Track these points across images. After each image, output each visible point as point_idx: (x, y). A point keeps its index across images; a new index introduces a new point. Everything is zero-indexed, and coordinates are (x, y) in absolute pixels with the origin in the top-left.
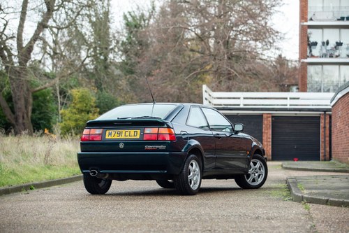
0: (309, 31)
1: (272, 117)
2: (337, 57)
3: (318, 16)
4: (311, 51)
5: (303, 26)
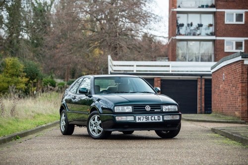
0: (178, 15)
1: (161, 80)
2: (198, 35)
3: (184, 4)
4: (179, 31)
5: (173, 12)
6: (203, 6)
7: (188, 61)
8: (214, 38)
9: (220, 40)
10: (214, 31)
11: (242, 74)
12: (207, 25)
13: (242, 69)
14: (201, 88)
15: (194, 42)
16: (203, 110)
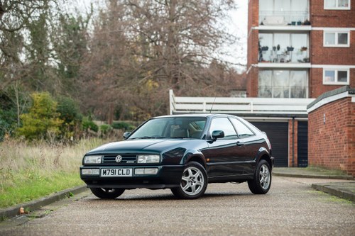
0: (260, 35)
2: (288, 62)
3: (269, 21)
4: (261, 56)
5: (254, 31)
6: (293, 23)
7: (274, 97)
8: (308, 65)
9: (317, 69)
10: (308, 57)
11: (349, 114)
12: (300, 48)
13: (349, 109)
14: (293, 133)
15: (281, 71)
16: (296, 163)
